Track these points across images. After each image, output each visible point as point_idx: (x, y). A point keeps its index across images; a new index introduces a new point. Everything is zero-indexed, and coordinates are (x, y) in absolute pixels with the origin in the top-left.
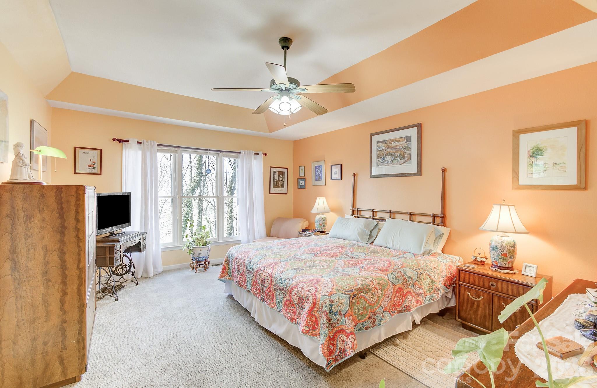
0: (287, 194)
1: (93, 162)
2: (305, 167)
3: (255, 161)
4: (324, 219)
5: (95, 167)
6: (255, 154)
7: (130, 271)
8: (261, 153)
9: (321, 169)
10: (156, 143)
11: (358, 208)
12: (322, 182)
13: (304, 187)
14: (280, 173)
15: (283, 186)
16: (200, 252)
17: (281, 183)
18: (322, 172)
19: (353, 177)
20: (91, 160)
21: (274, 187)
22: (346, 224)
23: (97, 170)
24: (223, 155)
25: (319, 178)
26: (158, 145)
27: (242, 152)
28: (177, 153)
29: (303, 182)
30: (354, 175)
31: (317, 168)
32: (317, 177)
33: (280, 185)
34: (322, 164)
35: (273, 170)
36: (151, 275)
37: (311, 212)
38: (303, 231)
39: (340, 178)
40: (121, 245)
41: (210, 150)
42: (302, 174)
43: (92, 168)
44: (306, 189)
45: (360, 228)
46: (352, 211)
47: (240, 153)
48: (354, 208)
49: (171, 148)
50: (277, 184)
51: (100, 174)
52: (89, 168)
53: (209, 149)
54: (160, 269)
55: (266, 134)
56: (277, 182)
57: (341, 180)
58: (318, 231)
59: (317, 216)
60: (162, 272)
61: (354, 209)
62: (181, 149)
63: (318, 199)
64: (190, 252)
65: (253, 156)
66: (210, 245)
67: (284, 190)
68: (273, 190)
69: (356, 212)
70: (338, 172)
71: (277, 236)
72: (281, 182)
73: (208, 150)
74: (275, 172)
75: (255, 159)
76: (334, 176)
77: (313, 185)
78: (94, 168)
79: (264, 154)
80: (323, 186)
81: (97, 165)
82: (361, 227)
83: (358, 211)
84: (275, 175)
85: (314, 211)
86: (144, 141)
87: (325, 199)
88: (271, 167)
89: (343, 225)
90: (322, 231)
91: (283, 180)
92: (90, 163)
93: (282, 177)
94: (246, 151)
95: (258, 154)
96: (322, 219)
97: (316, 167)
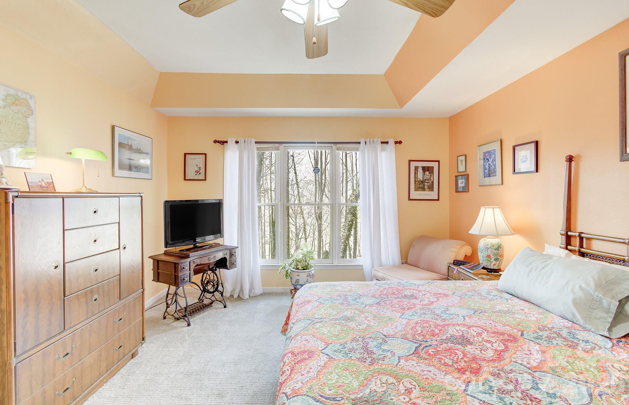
0: (438, 200)
1: (199, 168)
2: (467, 156)
3: (383, 154)
4: (496, 247)
5: (200, 172)
6: (382, 143)
7: (217, 290)
8: (391, 141)
9: (493, 156)
10: (254, 140)
11: (582, 233)
12: (496, 179)
13: (466, 189)
14: (424, 169)
15: (431, 188)
16: (298, 278)
17: (428, 184)
18: (495, 161)
19: (565, 165)
20: (197, 166)
21: (416, 190)
22: (539, 269)
23: (202, 177)
24: (338, 147)
25: (489, 173)
26: (256, 143)
27: (362, 141)
28: (279, 150)
29: (464, 180)
30: (570, 159)
31: (487, 154)
32: (486, 171)
33: (426, 187)
34: (496, 146)
35: (413, 164)
36: (247, 296)
37: (469, 232)
38: (457, 263)
39: (533, 168)
40: (190, 262)
41: (318, 143)
42: (462, 168)
43: (198, 173)
44: (468, 192)
45: (580, 287)
46: (564, 237)
47: (359, 143)
48: (570, 231)
49: (272, 145)
50: (421, 185)
51: (205, 180)
52: (196, 174)
53: (316, 141)
54: (258, 290)
55: (395, 111)
56: (422, 182)
57: (537, 171)
58: (484, 268)
59: (482, 240)
60: (261, 294)
61: (569, 233)
62: (284, 145)
63: (482, 210)
64: (287, 276)
65: (379, 146)
66: (313, 269)
67: (433, 195)
68: (415, 194)
69: (576, 242)
70: (529, 157)
71: (416, 265)
72: (428, 182)
73: (314, 143)
74: (416, 168)
75: (383, 150)
76: (522, 166)
77: (480, 186)
78: (200, 174)
79: (397, 142)
80: (498, 186)
81: (202, 171)
82: (584, 285)
83: (581, 239)
84: (417, 172)
85: (474, 231)
86: (241, 140)
87: (498, 211)
88: (410, 161)
89: (531, 270)
90: (492, 268)
91: (432, 178)
92: (197, 169)
93: (429, 175)
94: (368, 139)
95: (387, 143)
96: (490, 247)
97: (485, 153)
